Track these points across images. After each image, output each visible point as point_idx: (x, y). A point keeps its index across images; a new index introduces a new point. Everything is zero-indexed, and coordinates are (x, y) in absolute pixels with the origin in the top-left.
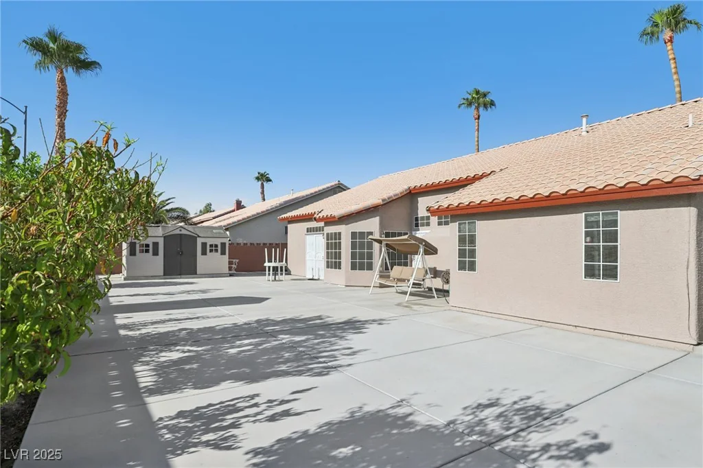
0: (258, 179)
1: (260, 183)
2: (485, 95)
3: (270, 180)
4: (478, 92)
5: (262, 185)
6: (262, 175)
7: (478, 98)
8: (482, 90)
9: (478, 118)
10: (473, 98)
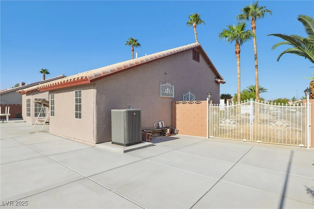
0: (42, 72)
1: (43, 74)
2: (135, 41)
3: (49, 73)
4: (132, 39)
5: (44, 75)
6: (44, 70)
7: (133, 42)
8: (134, 39)
9: (133, 50)
10: (131, 41)
